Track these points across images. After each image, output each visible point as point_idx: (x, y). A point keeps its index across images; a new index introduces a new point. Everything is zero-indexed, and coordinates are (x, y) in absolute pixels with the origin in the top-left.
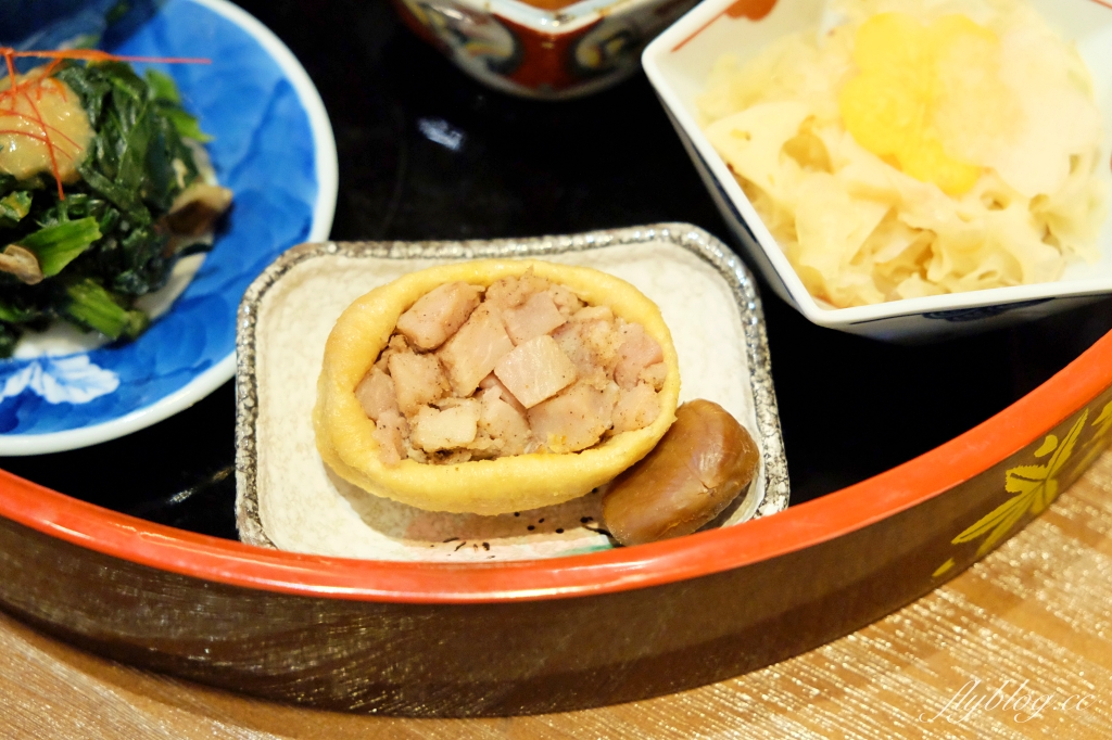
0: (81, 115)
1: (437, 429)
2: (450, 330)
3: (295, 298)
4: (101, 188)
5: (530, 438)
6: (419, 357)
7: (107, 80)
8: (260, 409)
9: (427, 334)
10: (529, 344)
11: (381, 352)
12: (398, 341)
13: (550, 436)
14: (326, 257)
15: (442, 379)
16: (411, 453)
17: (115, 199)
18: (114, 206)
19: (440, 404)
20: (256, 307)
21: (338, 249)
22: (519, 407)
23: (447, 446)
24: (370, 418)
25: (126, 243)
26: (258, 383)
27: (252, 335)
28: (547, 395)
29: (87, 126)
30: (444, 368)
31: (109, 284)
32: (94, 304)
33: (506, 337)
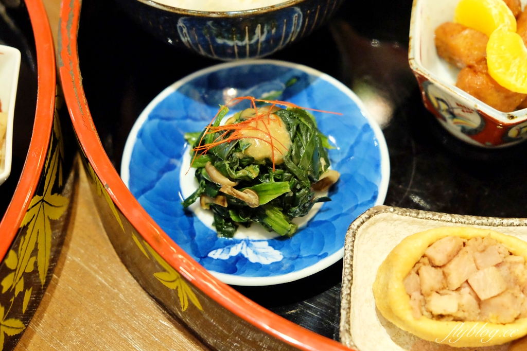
0: (287, 134)
1: (440, 304)
2: (450, 258)
3: (371, 230)
4: (292, 169)
5: (479, 314)
6: (433, 269)
7: (298, 118)
8: (354, 281)
9: (439, 259)
10: (486, 270)
11: (416, 263)
12: (426, 260)
13: (491, 314)
14: (389, 213)
15: (444, 281)
16: (425, 313)
17: (297, 174)
18: (296, 177)
19: (441, 292)
20: (356, 233)
21: (395, 210)
22: (478, 299)
23: (444, 313)
24: (408, 294)
25: (297, 194)
26: (353, 269)
27: (353, 246)
28: (493, 295)
29: (289, 139)
30: (445, 275)
31: (285, 211)
32: (277, 220)
33: (474, 265)
